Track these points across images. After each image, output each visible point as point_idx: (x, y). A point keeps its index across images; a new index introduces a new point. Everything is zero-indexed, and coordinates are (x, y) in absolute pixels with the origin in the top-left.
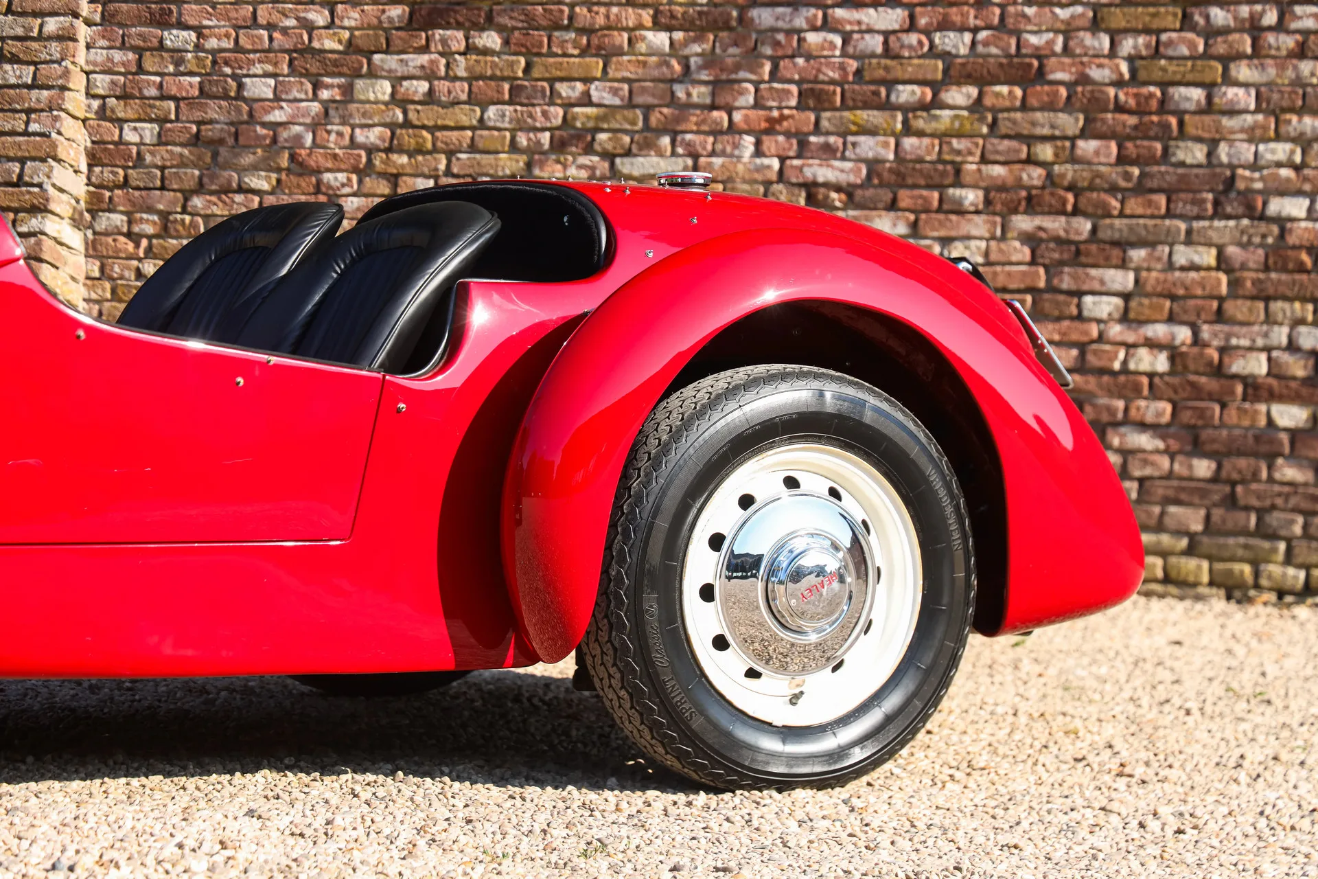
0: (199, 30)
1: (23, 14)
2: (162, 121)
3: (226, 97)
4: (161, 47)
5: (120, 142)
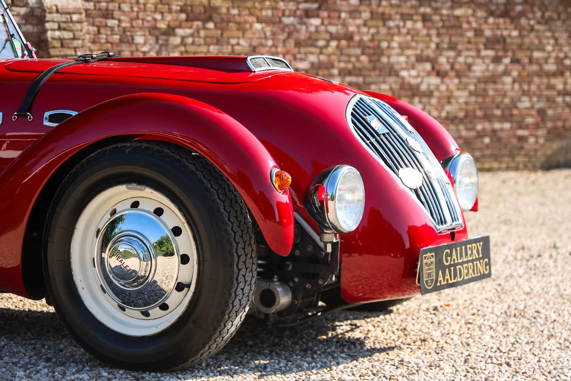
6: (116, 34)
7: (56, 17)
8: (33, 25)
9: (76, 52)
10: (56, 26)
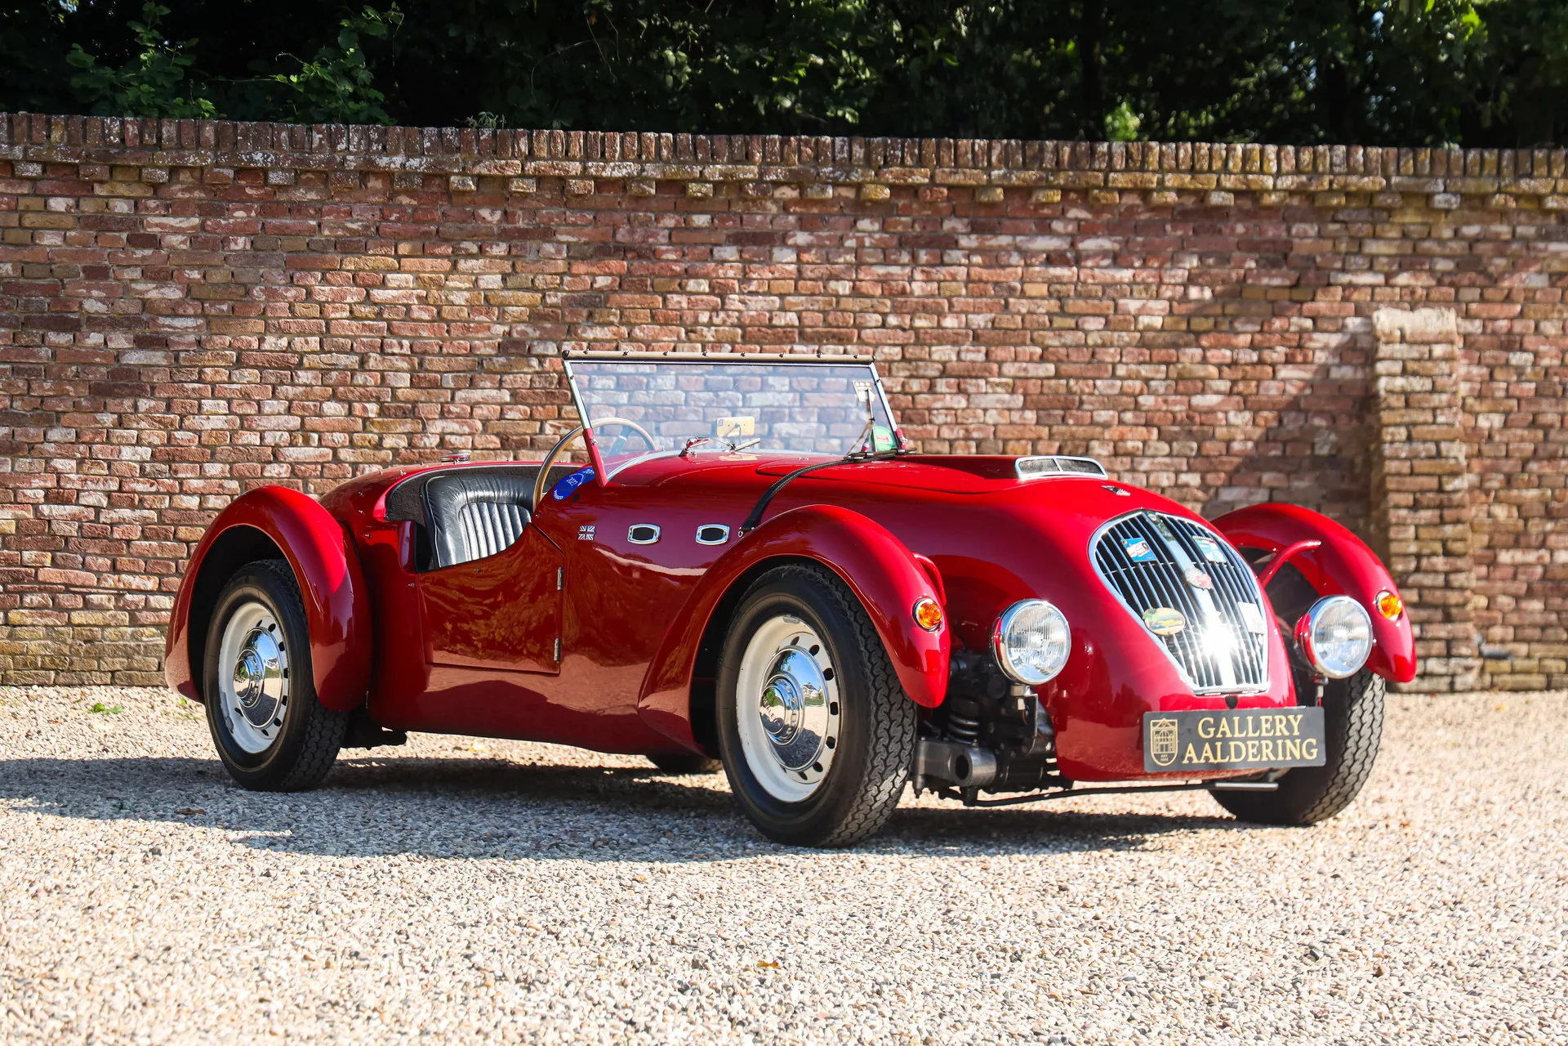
0: (1536, 355)
1: (1414, 343)
2: (1507, 413)
3: (1555, 395)
4: (1507, 364)
5: (1475, 428)
6: (1530, 381)
7: (1399, 349)
8: (1355, 367)
9: (1435, 416)
10: (1397, 368)
